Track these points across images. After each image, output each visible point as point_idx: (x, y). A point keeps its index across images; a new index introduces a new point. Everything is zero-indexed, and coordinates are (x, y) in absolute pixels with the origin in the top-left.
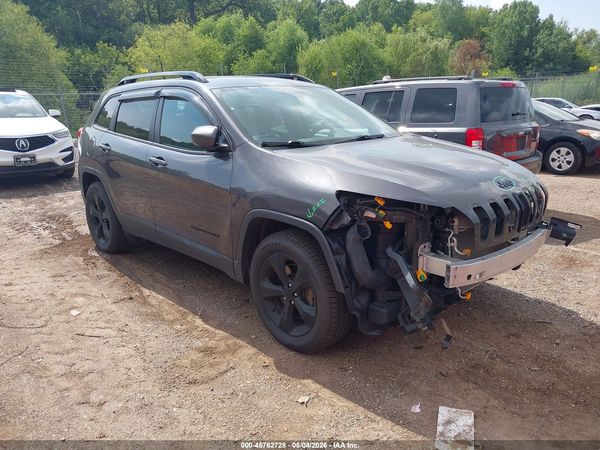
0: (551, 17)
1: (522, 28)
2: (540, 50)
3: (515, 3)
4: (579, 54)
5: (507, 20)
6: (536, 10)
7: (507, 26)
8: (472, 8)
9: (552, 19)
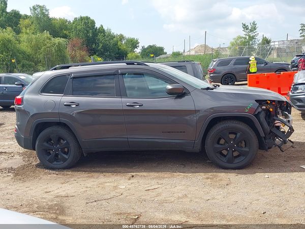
0: (102, 26)
1: (88, 32)
2: (101, 45)
3: (81, 17)
4: (120, 47)
5: (79, 27)
6: (93, 22)
7: (80, 31)
8: (55, 19)
9: (102, 27)
